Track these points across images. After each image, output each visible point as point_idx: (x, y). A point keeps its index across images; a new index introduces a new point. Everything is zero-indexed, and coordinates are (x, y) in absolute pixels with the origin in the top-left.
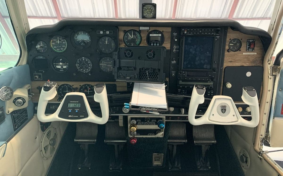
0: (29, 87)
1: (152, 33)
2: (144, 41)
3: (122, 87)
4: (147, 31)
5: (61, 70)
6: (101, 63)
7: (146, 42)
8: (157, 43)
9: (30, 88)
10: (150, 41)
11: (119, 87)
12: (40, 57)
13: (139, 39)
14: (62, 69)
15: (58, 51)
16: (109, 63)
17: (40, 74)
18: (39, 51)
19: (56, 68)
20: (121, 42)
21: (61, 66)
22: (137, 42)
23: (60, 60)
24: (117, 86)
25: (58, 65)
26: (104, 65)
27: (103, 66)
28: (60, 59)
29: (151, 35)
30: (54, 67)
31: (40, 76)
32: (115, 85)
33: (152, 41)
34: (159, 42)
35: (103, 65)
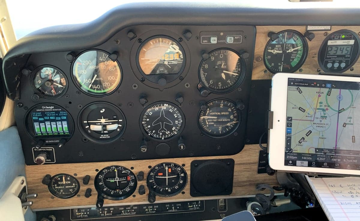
0: (22, 183)
1: (333, 39)
2: (313, 57)
3: (246, 164)
4: (324, 32)
5: (102, 137)
6: (205, 115)
7: (316, 59)
8: (340, 62)
9: (25, 184)
10: (327, 58)
11: (239, 164)
12: (47, 108)
13: (299, 52)
14: (106, 132)
15: (95, 91)
16: (222, 113)
17: (50, 149)
18: (43, 93)
19: (91, 130)
20: (257, 62)
21: (102, 125)
22: (293, 59)
23: (101, 112)
24: (235, 163)
25: (95, 124)
26: (211, 119)
27: (208, 122)
28: (101, 110)
29: (330, 43)
30: (86, 131)
31: (49, 155)
32: (232, 161)
33: (330, 58)
34: (346, 59)
35: (208, 119)
